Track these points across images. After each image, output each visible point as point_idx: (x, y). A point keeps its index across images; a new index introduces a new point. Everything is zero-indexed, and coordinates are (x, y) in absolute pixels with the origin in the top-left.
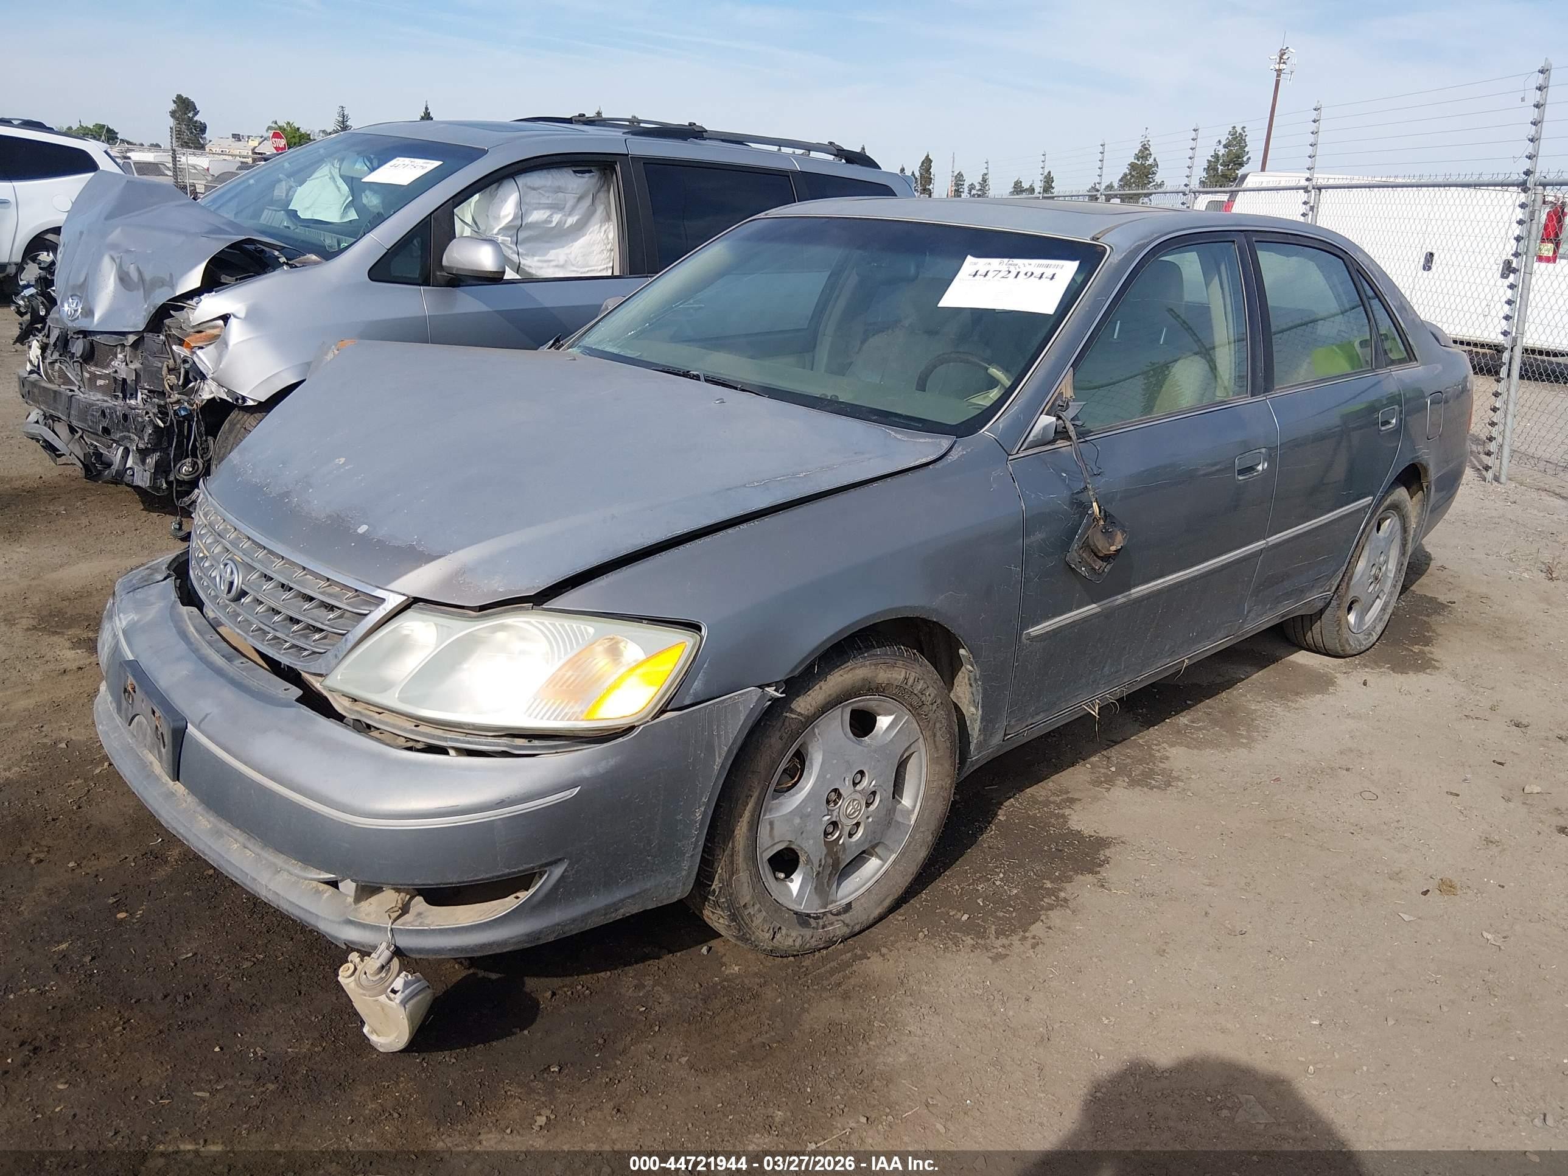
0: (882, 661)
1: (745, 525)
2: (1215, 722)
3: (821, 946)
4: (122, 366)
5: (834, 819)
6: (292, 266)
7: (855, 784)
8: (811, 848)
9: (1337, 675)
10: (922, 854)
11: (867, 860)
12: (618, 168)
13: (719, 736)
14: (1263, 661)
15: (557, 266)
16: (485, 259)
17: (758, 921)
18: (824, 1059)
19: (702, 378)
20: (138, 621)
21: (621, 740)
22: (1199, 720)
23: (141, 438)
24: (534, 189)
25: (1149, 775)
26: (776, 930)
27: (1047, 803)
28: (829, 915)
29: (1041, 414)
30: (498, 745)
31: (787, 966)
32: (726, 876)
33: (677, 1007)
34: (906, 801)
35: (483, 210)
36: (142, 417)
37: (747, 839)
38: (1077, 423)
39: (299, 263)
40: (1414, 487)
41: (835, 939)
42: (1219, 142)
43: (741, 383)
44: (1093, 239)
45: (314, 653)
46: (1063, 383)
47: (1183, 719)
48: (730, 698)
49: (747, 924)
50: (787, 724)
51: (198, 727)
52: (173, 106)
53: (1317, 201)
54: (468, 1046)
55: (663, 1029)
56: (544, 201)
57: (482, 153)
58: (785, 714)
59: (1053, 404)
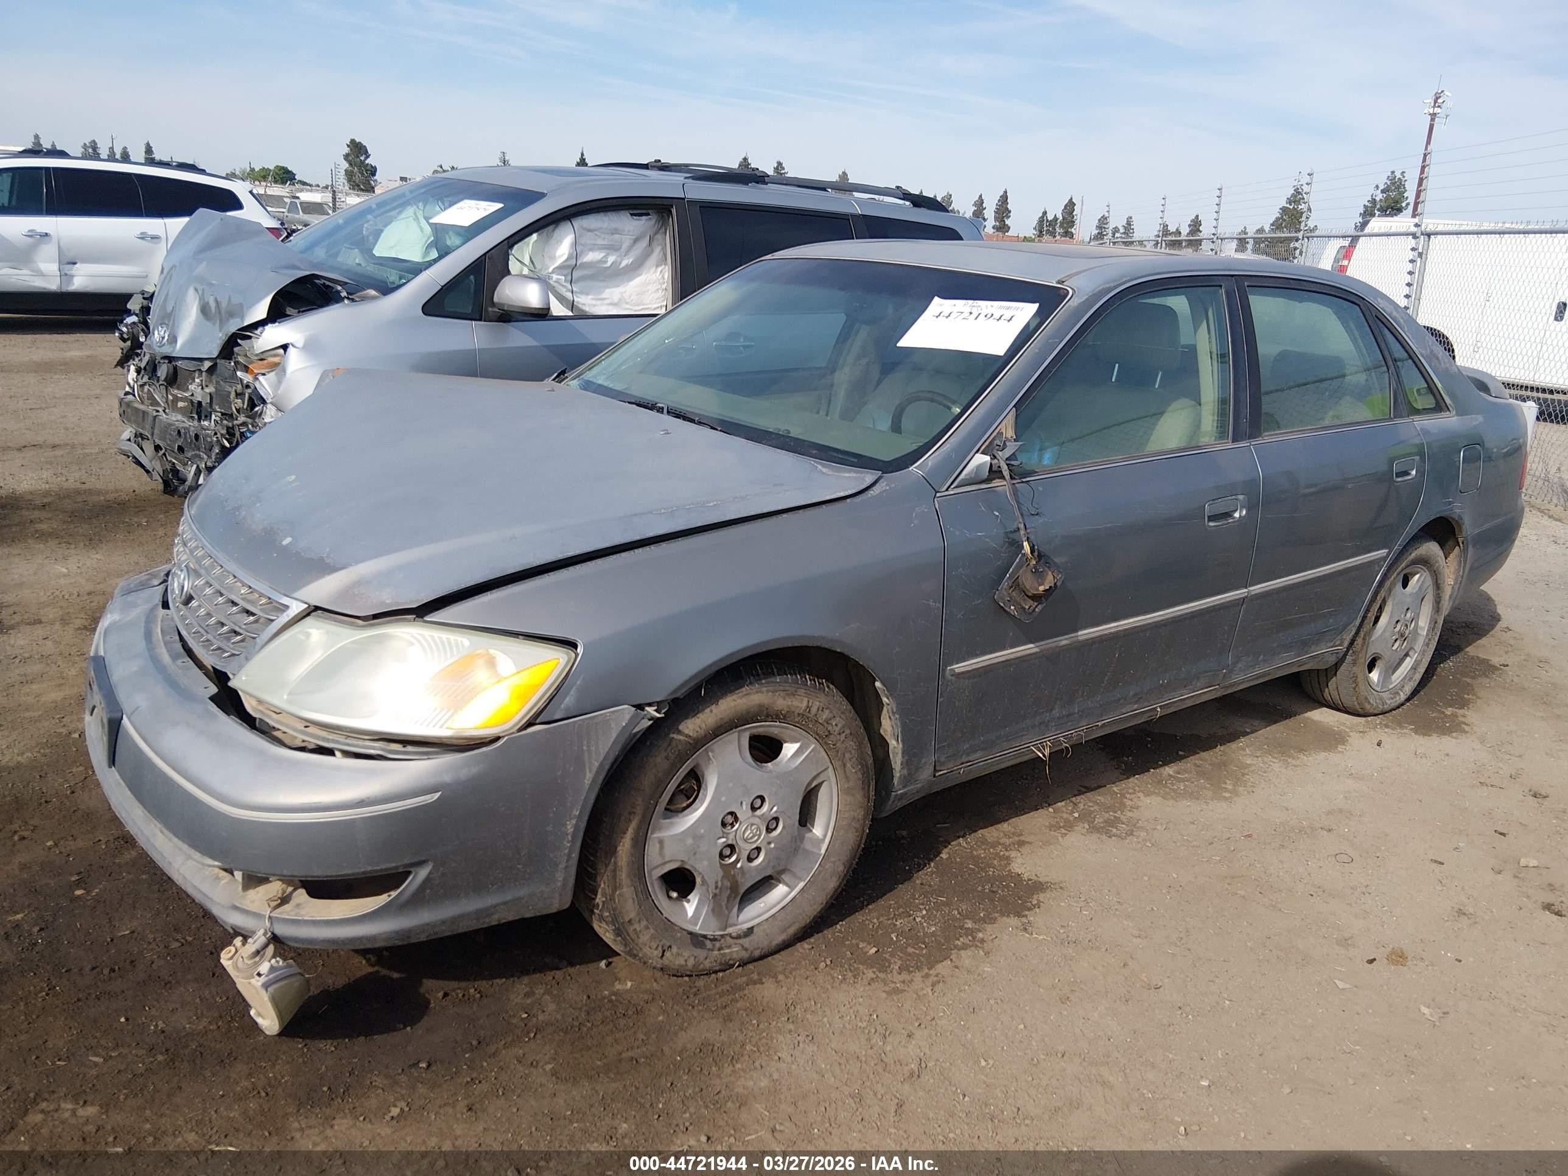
0: (781, 688)
1: (640, 549)
2: (1202, 774)
3: (717, 968)
4: (197, 390)
5: (730, 842)
6: (353, 300)
7: (753, 809)
8: (705, 868)
9: (1351, 734)
10: (832, 884)
11: (772, 887)
12: (674, 211)
13: (589, 751)
14: (1275, 715)
15: (611, 304)
16: (531, 295)
17: (645, 938)
18: (686, 1077)
19: (665, 411)
20: (120, 620)
21: (484, 749)
22: (1185, 771)
23: (209, 457)
24: (590, 231)
25: (1113, 823)
26: (666, 948)
27: (994, 845)
28: (728, 938)
29: (977, 452)
30: (374, 748)
31: (680, 985)
32: (609, 891)
33: (559, 1017)
34: (817, 830)
35: (539, 249)
36: (211, 437)
37: (632, 855)
38: (1013, 463)
39: (358, 297)
40: (1451, 543)
41: (731, 962)
42: (1377, 187)
43: (699, 415)
44: (1059, 282)
45: (233, 655)
46: (1003, 423)
47: (1169, 770)
48: (601, 715)
49: (633, 940)
50: (674, 744)
51: (129, 719)
52: (347, 150)
53: (1426, 247)
54: (350, 1037)
55: (539, 1036)
56: (600, 242)
57: (541, 195)
58: (671, 736)
59: (991, 443)
